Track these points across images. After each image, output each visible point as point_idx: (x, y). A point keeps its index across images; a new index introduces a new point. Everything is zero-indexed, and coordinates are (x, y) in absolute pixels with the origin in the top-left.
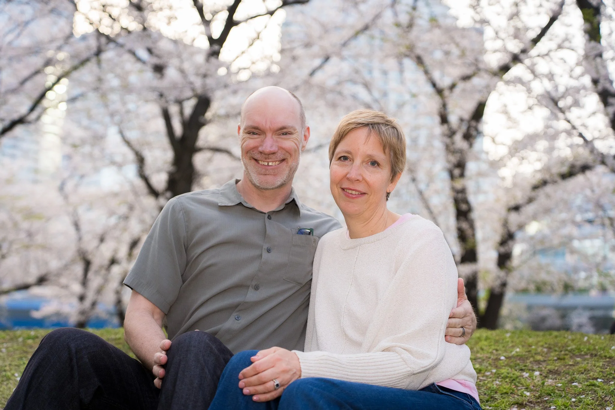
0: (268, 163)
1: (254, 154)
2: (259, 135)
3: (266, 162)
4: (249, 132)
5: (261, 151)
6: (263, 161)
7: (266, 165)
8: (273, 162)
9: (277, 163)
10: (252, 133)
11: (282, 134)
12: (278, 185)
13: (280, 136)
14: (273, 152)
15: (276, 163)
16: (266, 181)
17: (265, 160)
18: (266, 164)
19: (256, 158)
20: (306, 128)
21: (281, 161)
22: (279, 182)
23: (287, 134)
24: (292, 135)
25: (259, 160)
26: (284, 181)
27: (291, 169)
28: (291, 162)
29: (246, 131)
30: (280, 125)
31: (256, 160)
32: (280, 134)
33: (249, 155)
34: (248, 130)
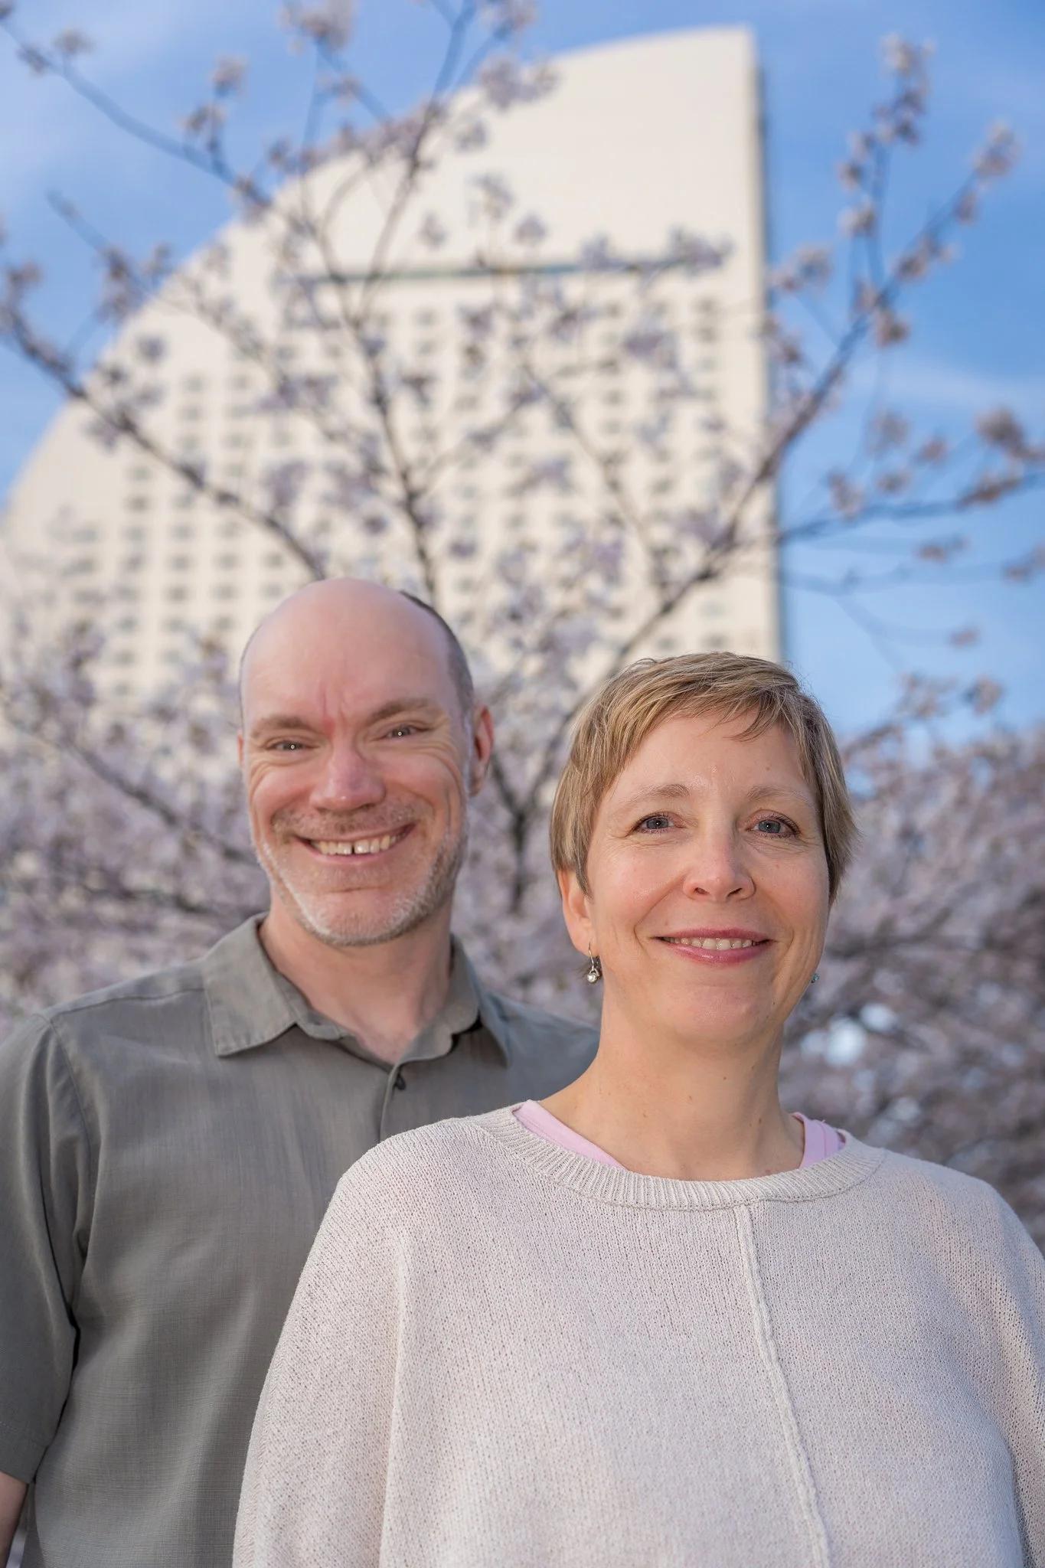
0: (353, 843)
1: (297, 821)
2: (309, 747)
3: (343, 841)
4: (270, 744)
5: (321, 804)
6: (332, 840)
7: (347, 856)
8: (369, 838)
9: (386, 842)
10: (281, 747)
11: (390, 735)
12: (399, 922)
13: (385, 743)
14: (364, 803)
15: (380, 841)
16: (353, 915)
17: (343, 837)
18: (347, 851)
19: (307, 836)
20: (477, 713)
21: (401, 834)
22: (402, 911)
23: (409, 733)
24: (425, 733)
25: (318, 841)
26: (423, 907)
27: (440, 859)
28: (436, 832)
29: (260, 742)
30: (377, 702)
31: (308, 842)
32: (383, 733)
33: (279, 827)
34: (267, 734)
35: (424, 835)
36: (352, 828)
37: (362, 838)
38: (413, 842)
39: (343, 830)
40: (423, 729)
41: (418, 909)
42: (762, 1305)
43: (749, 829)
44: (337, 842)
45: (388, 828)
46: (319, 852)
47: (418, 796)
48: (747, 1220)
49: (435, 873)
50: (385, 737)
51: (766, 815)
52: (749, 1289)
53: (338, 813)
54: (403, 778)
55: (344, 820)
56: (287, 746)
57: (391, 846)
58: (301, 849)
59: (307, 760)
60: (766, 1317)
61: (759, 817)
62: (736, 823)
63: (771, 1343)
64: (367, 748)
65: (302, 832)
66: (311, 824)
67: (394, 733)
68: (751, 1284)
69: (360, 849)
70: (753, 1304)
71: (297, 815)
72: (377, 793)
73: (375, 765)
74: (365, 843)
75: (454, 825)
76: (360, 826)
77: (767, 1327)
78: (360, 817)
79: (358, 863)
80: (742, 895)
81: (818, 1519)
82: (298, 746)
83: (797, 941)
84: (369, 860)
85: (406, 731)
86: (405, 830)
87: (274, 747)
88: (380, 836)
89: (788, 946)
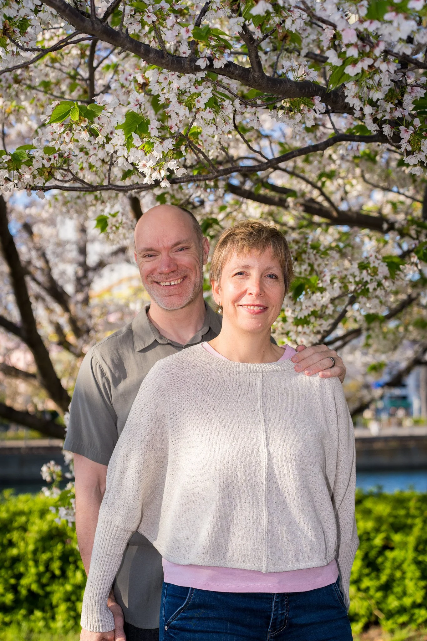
1: (154, 277)
5: (160, 272)
7: (169, 286)
10: (147, 256)
12: (185, 303)
14: (172, 271)
16: (172, 303)
17: (167, 281)
20: (204, 240)
21: (183, 279)
22: (186, 301)
24: (188, 250)
25: (160, 282)
26: (191, 299)
27: (195, 285)
28: (193, 278)
29: (141, 255)
30: (173, 242)
31: (157, 283)
32: (176, 250)
33: (149, 279)
34: (143, 253)
35: (190, 278)
36: (169, 278)
37: (172, 280)
38: (187, 281)
39: (167, 279)
40: (187, 248)
41: (190, 299)
42: (261, 399)
43: (265, 277)
44: (165, 282)
45: (179, 277)
46: (160, 285)
47: (187, 268)
48: (261, 377)
49: (194, 289)
50: (177, 251)
51: (270, 273)
52: (259, 394)
53: (165, 274)
54: (183, 263)
55: (167, 276)
56: (149, 256)
57: (181, 282)
58: (155, 285)
59: (155, 259)
60: (262, 402)
61: (268, 274)
62: (261, 276)
63: (262, 408)
64: (172, 255)
65: (156, 280)
66: (158, 278)
67: (179, 250)
68: (259, 393)
69: (172, 283)
70: (259, 398)
71: (154, 275)
72: (175, 269)
73: (174, 259)
74: (173, 282)
75: (198, 275)
76: (172, 277)
77: (262, 404)
78: (171, 275)
79: (172, 288)
80: (262, 295)
81: (266, 449)
82: (153, 256)
83: (274, 308)
84: (175, 286)
85: (182, 249)
86: (185, 278)
87: (145, 257)
88: (178, 279)
89: (272, 309)
